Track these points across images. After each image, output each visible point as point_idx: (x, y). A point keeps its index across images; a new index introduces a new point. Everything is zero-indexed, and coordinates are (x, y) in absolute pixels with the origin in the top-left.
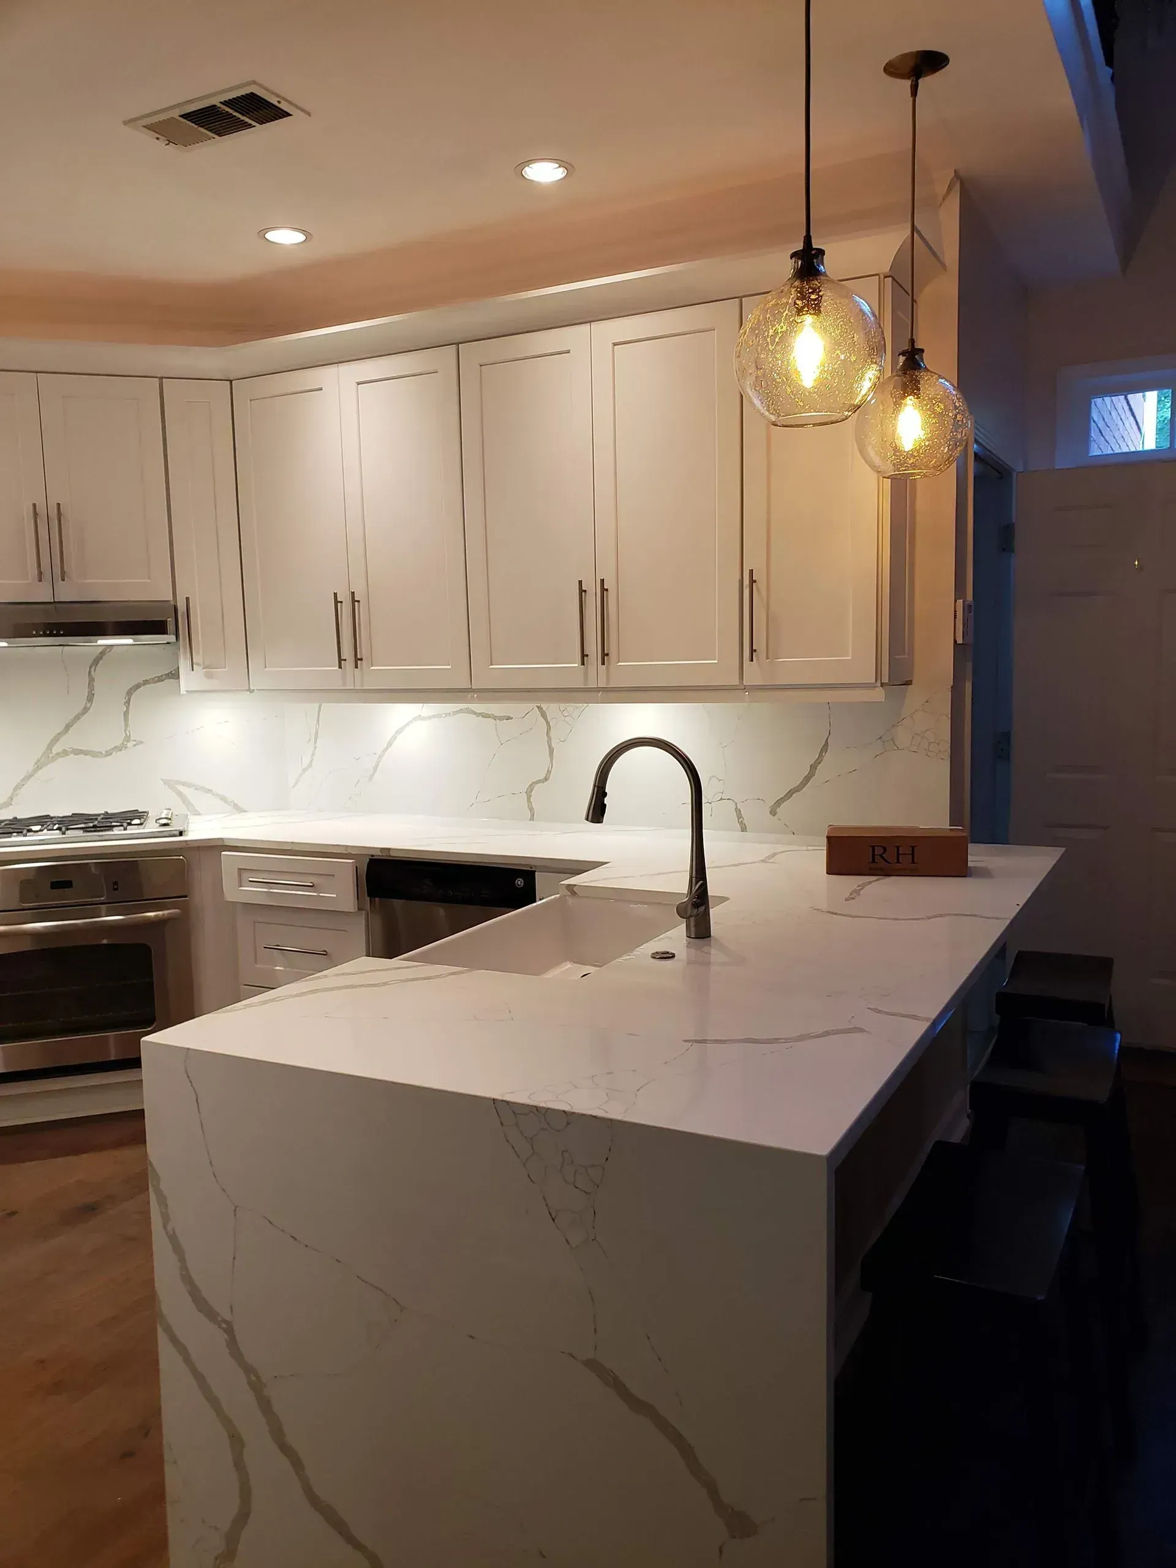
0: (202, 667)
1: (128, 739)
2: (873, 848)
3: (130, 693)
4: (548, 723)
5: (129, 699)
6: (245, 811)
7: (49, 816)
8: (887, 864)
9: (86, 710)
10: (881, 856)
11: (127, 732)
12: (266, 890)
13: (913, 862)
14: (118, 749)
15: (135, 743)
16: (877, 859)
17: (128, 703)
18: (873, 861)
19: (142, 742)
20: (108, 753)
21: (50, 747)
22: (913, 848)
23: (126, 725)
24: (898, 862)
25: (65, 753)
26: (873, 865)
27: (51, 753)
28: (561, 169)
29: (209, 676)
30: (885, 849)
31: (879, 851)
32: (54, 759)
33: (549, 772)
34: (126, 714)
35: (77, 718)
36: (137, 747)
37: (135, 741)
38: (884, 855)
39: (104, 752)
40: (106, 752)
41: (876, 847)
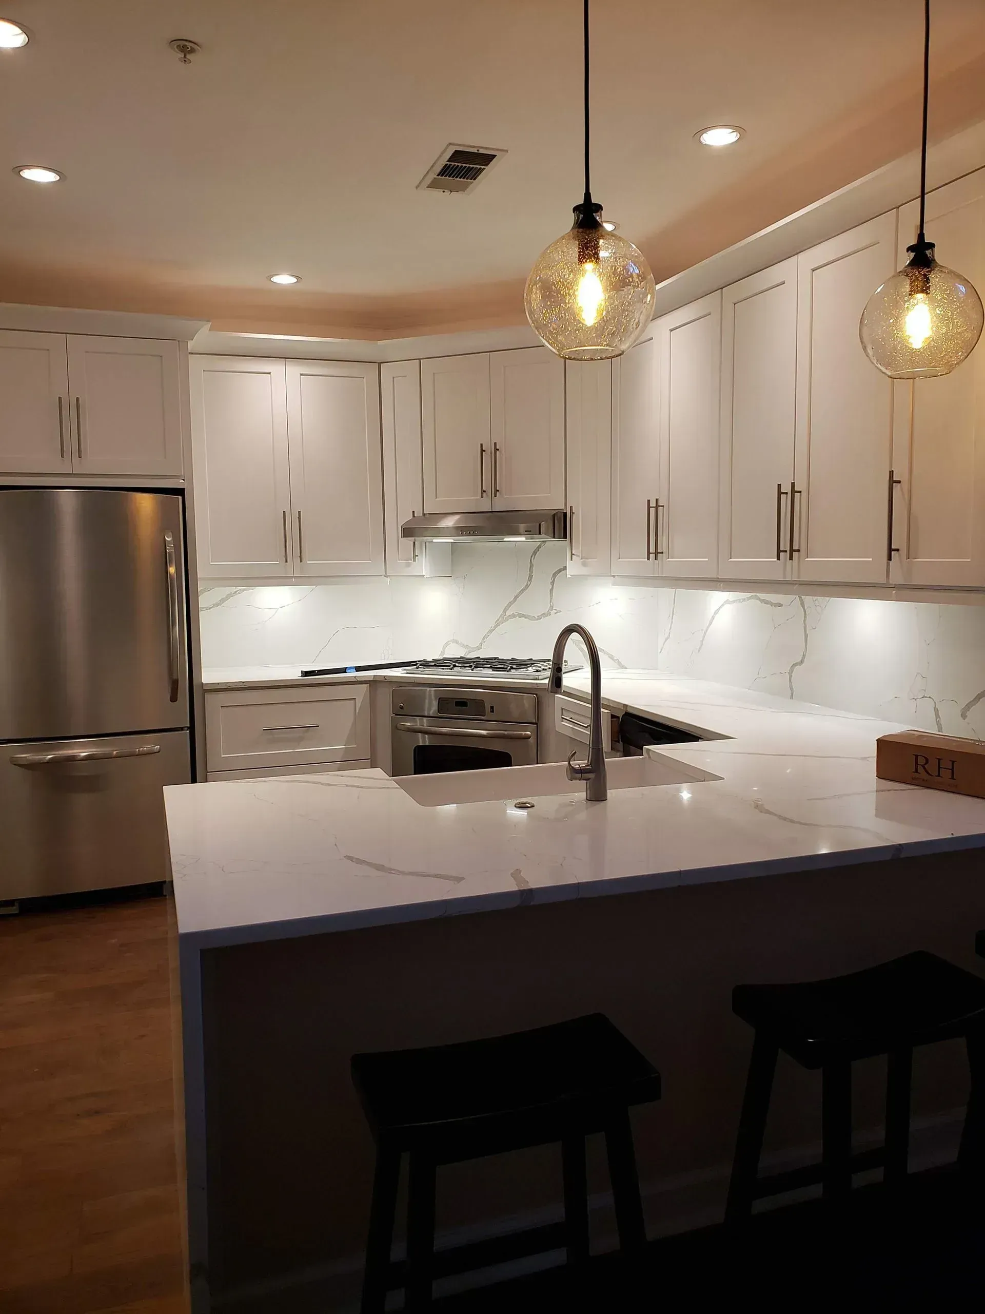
0: (581, 558)
1: (552, 608)
2: (917, 756)
3: (555, 575)
4: (805, 611)
5: (554, 579)
6: (626, 668)
7: (479, 657)
8: (930, 776)
9: (527, 586)
10: (923, 766)
11: (551, 603)
12: (571, 726)
13: (953, 778)
14: (544, 615)
15: (556, 611)
16: (920, 769)
17: (553, 583)
18: (916, 771)
19: (560, 611)
20: (539, 618)
21: (505, 611)
22: (953, 762)
23: (551, 599)
24: (939, 776)
25: (513, 616)
26: (916, 775)
27: (505, 615)
28: (735, 134)
29: (584, 565)
30: (927, 762)
31: (921, 761)
32: (507, 620)
33: (804, 656)
34: (551, 590)
35: (522, 591)
36: (557, 614)
37: (556, 610)
38: (926, 766)
39: (536, 617)
40: (538, 617)
41: (919, 757)
